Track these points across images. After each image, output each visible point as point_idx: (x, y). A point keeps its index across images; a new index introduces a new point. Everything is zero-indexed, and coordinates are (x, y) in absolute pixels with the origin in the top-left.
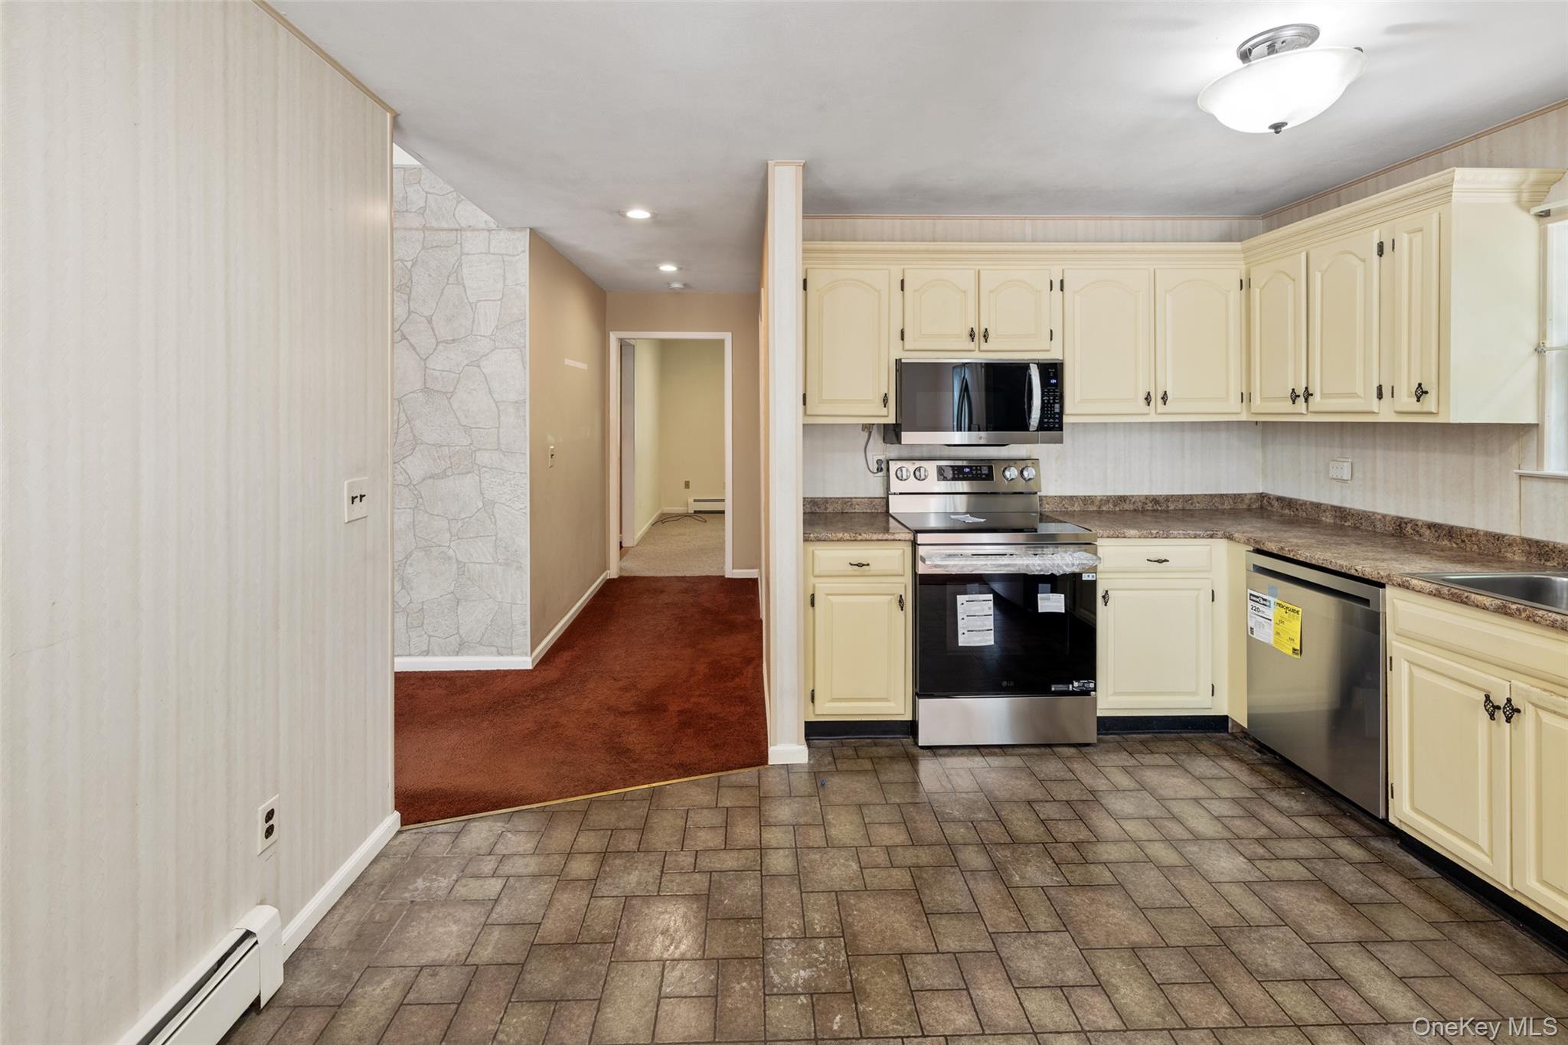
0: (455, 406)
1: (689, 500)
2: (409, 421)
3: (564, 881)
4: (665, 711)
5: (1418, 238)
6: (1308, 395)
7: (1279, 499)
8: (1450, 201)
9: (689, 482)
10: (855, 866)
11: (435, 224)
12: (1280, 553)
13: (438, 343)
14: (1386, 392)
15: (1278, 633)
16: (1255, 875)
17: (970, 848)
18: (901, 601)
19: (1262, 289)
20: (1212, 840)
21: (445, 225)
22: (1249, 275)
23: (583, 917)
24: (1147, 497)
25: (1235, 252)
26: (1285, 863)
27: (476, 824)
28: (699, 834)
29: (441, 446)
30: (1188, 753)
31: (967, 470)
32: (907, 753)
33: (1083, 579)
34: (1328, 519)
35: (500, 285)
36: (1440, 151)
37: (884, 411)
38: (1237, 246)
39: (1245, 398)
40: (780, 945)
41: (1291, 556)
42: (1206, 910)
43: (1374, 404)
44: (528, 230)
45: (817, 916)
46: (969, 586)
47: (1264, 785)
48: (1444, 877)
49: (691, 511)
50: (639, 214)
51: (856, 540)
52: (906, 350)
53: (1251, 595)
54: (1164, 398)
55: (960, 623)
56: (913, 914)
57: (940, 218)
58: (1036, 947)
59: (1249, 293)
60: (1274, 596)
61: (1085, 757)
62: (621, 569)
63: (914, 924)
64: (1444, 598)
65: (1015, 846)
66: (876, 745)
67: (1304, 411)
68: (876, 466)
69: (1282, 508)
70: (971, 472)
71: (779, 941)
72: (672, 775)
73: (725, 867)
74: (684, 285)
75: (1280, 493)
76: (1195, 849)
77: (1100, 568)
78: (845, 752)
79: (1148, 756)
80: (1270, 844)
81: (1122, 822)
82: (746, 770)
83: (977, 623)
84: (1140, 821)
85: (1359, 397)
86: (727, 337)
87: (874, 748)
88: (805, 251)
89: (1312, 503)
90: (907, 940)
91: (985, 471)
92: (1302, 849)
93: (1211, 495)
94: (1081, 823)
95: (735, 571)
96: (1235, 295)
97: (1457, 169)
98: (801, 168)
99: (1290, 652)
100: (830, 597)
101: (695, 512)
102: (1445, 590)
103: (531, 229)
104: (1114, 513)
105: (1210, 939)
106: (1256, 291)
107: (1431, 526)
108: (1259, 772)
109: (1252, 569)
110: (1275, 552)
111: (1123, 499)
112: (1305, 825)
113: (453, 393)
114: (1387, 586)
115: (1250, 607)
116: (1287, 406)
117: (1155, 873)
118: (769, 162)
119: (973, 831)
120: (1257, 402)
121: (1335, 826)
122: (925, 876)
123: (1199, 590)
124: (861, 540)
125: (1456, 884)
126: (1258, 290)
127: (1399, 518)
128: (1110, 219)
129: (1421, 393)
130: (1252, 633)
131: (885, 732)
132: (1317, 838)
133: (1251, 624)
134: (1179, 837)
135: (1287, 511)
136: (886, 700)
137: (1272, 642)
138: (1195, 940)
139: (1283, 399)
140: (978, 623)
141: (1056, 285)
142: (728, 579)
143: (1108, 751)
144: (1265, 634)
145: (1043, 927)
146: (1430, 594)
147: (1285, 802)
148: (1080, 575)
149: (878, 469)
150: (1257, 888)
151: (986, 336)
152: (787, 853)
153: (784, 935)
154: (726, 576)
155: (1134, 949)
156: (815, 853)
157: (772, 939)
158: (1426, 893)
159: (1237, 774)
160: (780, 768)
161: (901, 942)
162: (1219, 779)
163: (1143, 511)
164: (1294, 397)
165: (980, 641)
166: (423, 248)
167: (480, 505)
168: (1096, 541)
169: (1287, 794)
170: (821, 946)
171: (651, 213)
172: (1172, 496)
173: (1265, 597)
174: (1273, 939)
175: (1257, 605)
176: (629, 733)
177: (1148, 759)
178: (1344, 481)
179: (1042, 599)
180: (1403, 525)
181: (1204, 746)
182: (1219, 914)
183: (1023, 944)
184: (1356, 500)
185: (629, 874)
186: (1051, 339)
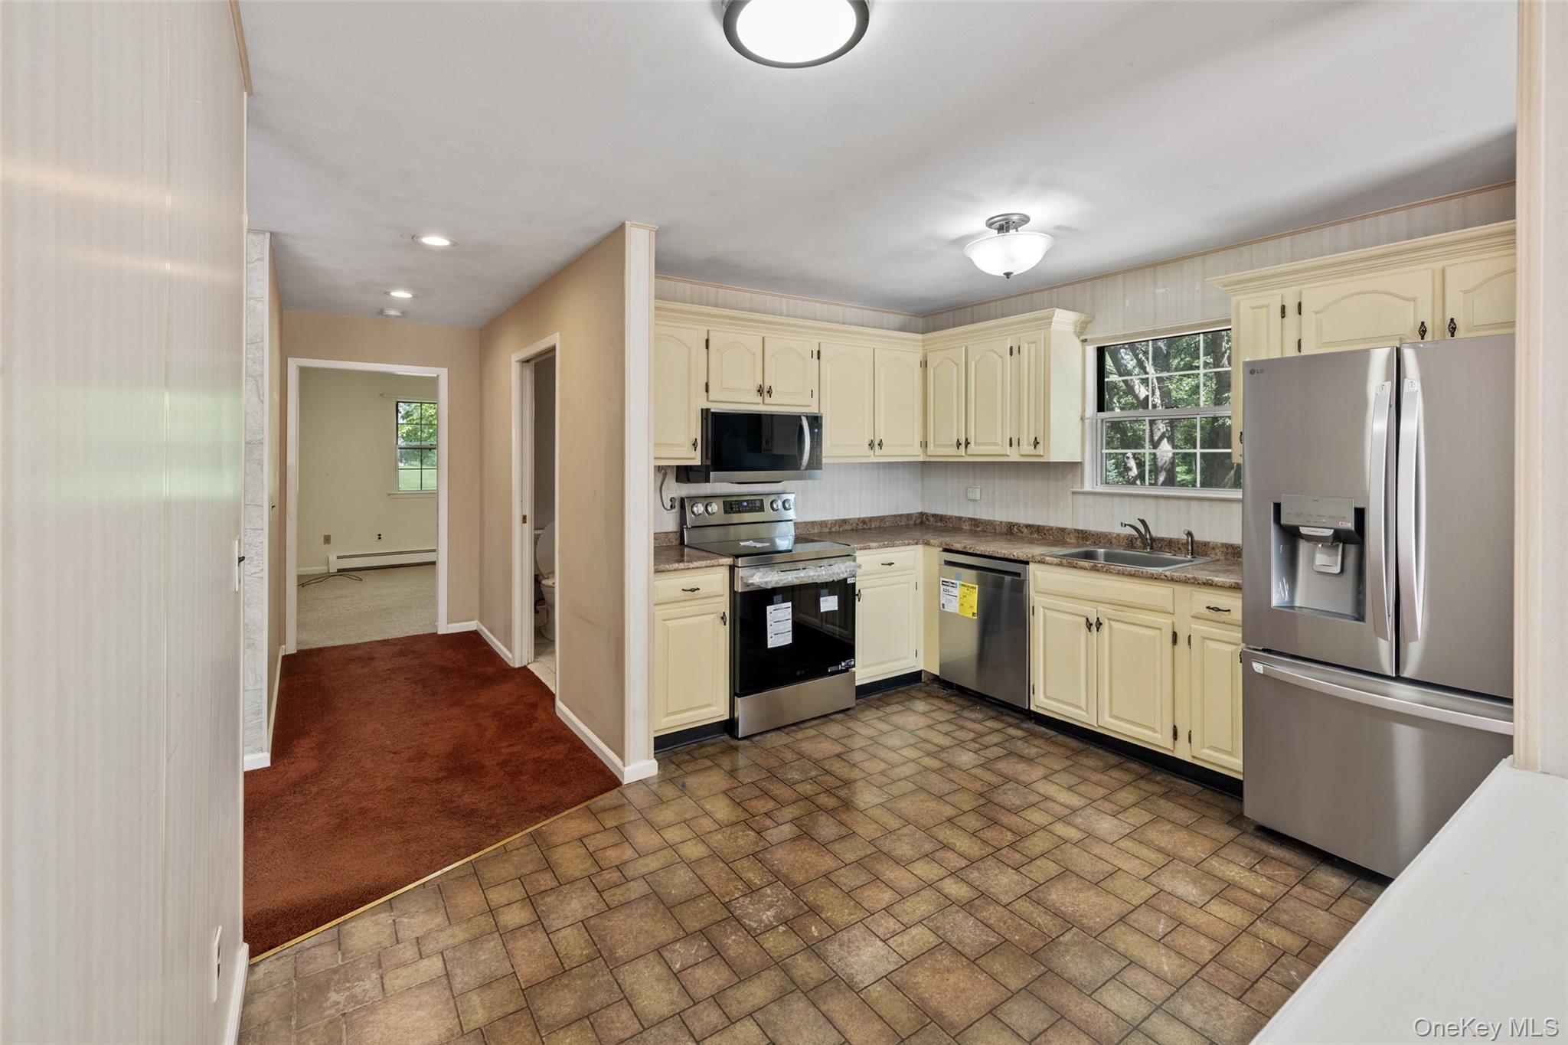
1: (331, 558)
3: (507, 935)
4: (483, 768)
5: (1033, 347)
6: (967, 443)
7: (934, 516)
8: (1050, 327)
9: (329, 536)
10: (753, 834)
12: (964, 550)
14: (1015, 442)
15: (962, 605)
16: (982, 761)
17: (821, 795)
18: (724, 617)
19: (935, 370)
20: (951, 747)
22: (926, 358)
23: (553, 950)
24: (859, 519)
25: (916, 340)
26: (991, 748)
27: (353, 924)
28: (607, 854)
30: (908, 700)
31: (745, 504)
32: (731, 746)
33: (848, 582)
34: (966, 526)
36: (1032, 293)
37: (693, 454)
38: (920, 337)
39: (925, 445)
40: (738, 903)
41: (971, 551)
42: (970, 786)
43: (1008, 450)
44: (268, 235)
45: (751, 875)
46: (774, 598)
47: (958, 709)
48: (1060, 733)
49: (333, 570)
50: (435, 241)
51: (688, 569)
52: (711, 401)
53: (943, 581)
54: (881, 445)
55: (769, 629)
56: (814, 848)
57: (722, 287)
58: (899, 839)
59: (926, 371)
60: (959, 580)
61: (851, 717)
62: (298, 643)
63: (820, 854)
64: (1064, 566)
65: (848, 785)
66: (702, 747)
67: (964, 455)
68: (670, 503)
69: (936, 522)
70: (748, 506)
71: (736, 901)
72: (539, 818)
73: (651, 869)
74: (402, 313)
75: (933, 512)
76: (945, 755)
77: (859, 572)
78: (682, 758)
79: (888, 707)
80: (979, 740)
81: (900, 752)
82: (608, 794)
83: (780, 627)
84: (907, 748)
85: (999, 445)
86: (442, 373)
87: (703, 749)
88: (656, 308)
89: (956, 517)
90: (822, 866)
91: (758, 504)
92: (994, 738)
93: (894, 516)
94: (876, 759)
95: (450, 625)
96: (918, 371)
97: (1057, 310)
98: (654, 233)
99: (970, 616)
100: (666, 622)
101: (339, 571)
102: (1064, 561)
103: (271, 233)
104: (839, 532)
105: (982, 801)
106: (931, 370)
107: (1028, 526)
108: (951, 702)
109: (943, 563)
110: (960, 550)
111: (845, 521)
112: (988, 725)
114: (1031, 564)
115: (942, 591)
116: (953, 451)
117: (934, 775)
118: (627, 222)
119: (816, 785)
120: (931, 449)
121: (1002, 721)
122: (805, 823)
123: (909, 582)
124: (693, 568)
125: (1065, 735)
126: (932, 370)
127: (1009, 523)
128: (837, 305)
129: (1036, 443)
130: (944, 607)
131: (708, 734)
132: (998, 731)
133: (943, 601)
134: (934, 751)
135: (939, 524)
136: (710, 705)
137: (958, 612)
138: (975, 804)
139: (952, 445)
140: (782, 627)
141: (815, 355)
142: (443, 635)
143: (863, 710)
144: (953, 607)
145: (896, 826)
146: (1057, 565)
147: (973, 716)
148: (846, 579)
149: (671, 506)
150: (987, 766)
151: (770, 392)
152: (694, 842)
153: (737, 896)
154: (439, 633)
155: (950, 820)
156: (716, 835)
157: (730, 901)
158: (1055, 743)
159: (940, 705)
160: (637, 785)
161: (819, 868)
162: (933, 711)
163: (857, 530)
164: (959, 444)
165: (783, 642)
168: (855, 553)
169: (971, 711)
170: (769, 891)
171: (451, 241)
172: (873, 517)
173: (953, 581)
174: (1009, 790)
175: (948, 588)
176: (460, 797)
177: (889, 709)
178: (976, 500)
179: (824, 601)
180: (1012, 527)
181: (914, 693)
182: (978, 786)
183: (891, 840)
184: (983, 514)
185: (569, 904)
186: (812, 396)
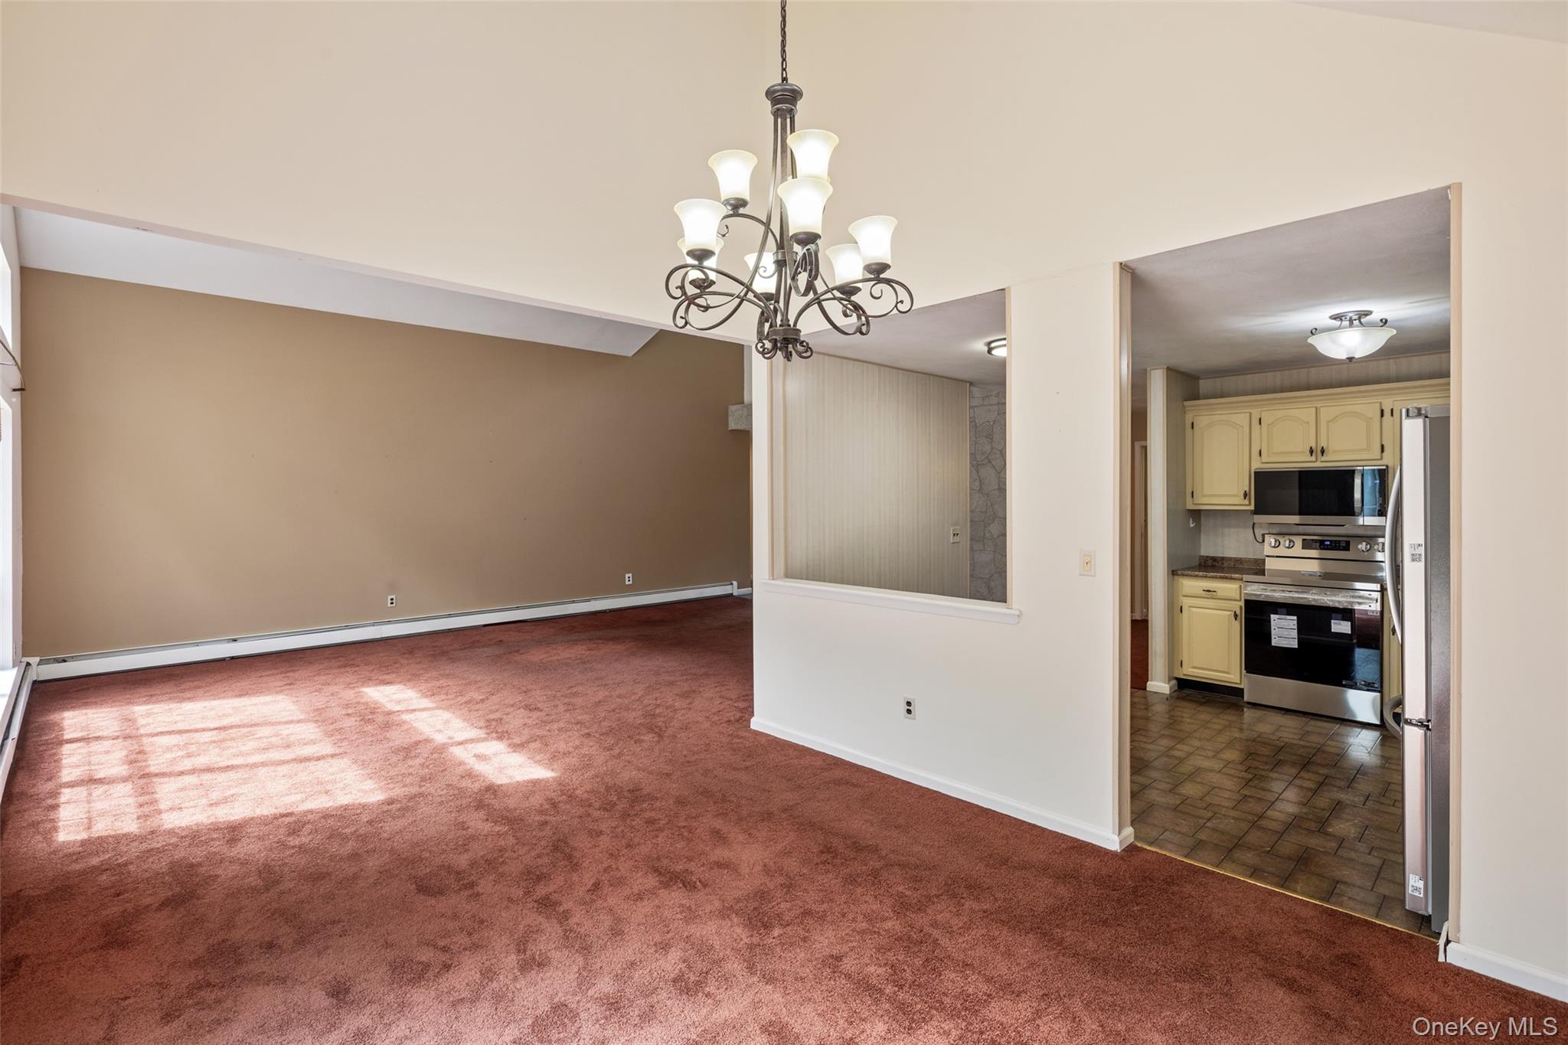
2: (992, 505)
18: (1236, 616)
31: (1328, 543)
32: (1237, 705)
37: (1246, 502)
46: (1279, 610)
51: (1206, 577)
52: (1264, 463)
55: (1273, 632)
68: (1261, 538)
70: (1330, 545)
83: (1285, 633)
91: (1343, 544)
98: (1165, 369)
100: (1191, 608)
124: (1210, 577)
136: (1228, 673)
141: (1387, 413)
149: (1262, 540)
151: (1323, 452)
160: (1152, 693)
165: (1286, 644)
166: (998, 414)
179: (1334, 623)
186: (1382, 451)
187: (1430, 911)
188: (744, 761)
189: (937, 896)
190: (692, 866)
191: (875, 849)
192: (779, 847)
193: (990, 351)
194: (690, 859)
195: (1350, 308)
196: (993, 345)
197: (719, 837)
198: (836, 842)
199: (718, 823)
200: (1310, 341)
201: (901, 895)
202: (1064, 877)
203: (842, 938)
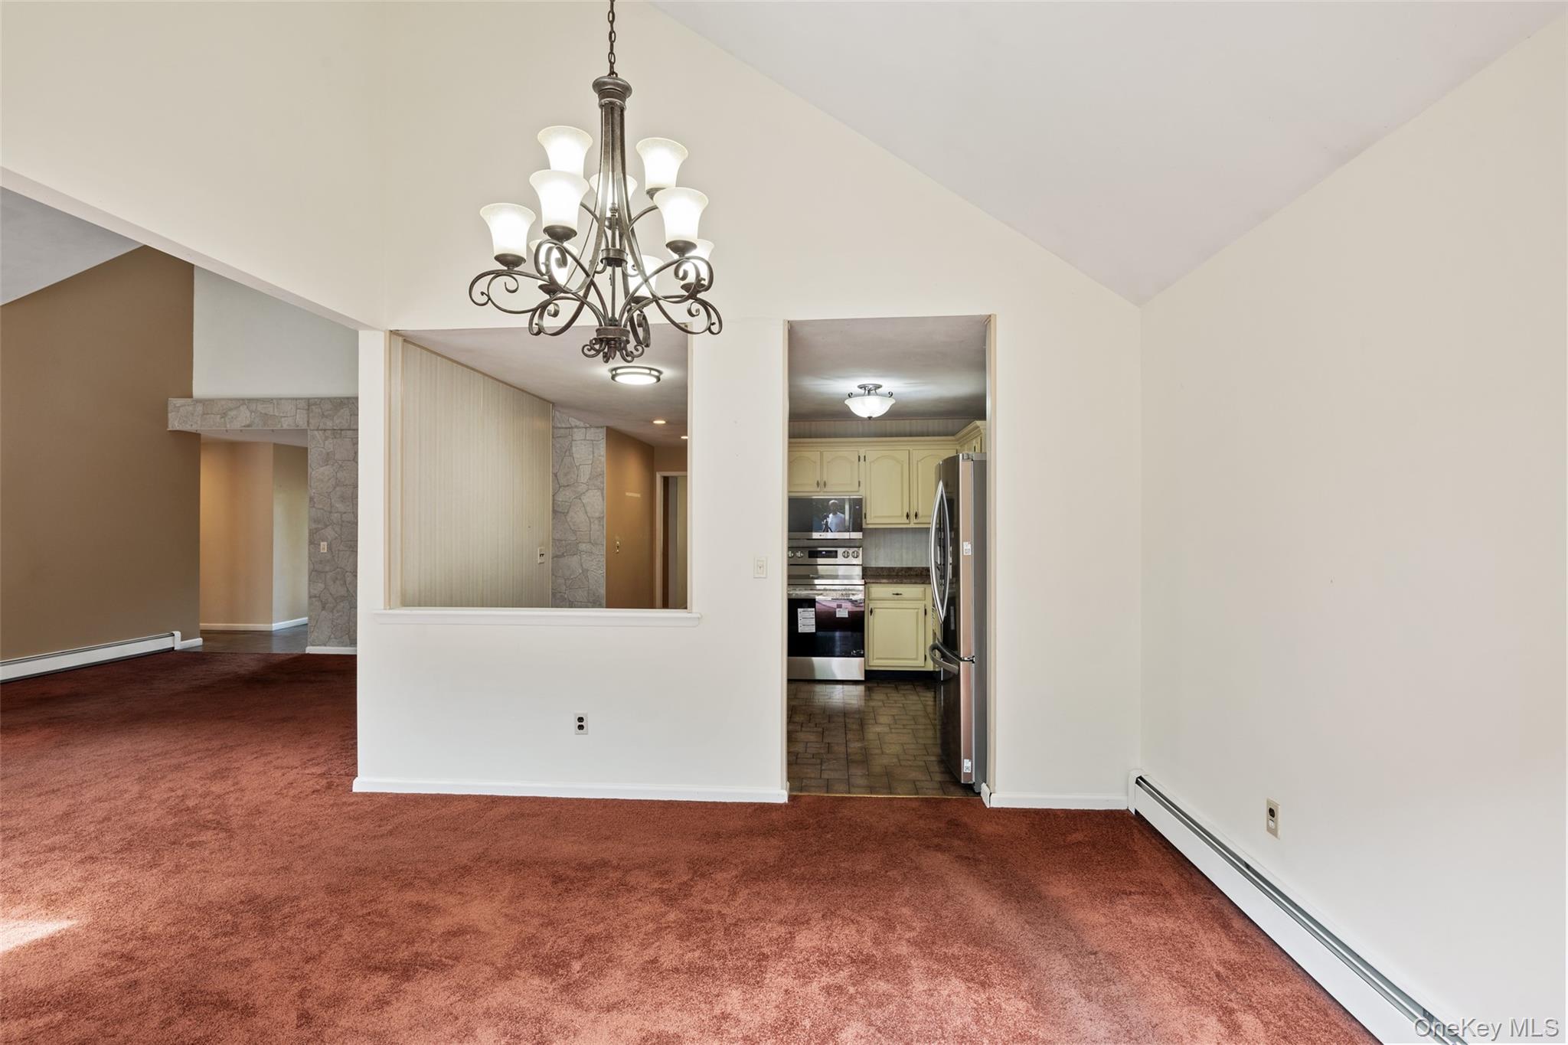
0: (568, 520)
11: (559, 426)
13: (560, 487)
21: (564, 426)
25: (952, 441)
29: (561, 541)
35: (591, 457)
44: (605, 426)
46: (804, 604)
50: (660, 421)
54: (916, 515)
55: (799, 622)
70: (826, 554)
91: (833, 553)
103: (607, 426)
113: (568, 512)
123: (918, 609)
140: (808, 622)
141: (862, 458)
151: (824, 485)
165: (808, 630)
167: (581, 571)
179: (838, 611)
186: (859, 485)
187: (974, 781)
188: (380, 826)
189: (691, 880)
190: (419, 947)
191: (605, 864)
192: (505, 893)
193: (613, 378)
194: (411, 942)
195: (870, 381)
196: (619, 371)
197: (424, 909)
198: (561, 870)
199: (411, 896)
200: (847, 402)
201: (661, 891)
202: (769, 832)
203: (642, 944)
